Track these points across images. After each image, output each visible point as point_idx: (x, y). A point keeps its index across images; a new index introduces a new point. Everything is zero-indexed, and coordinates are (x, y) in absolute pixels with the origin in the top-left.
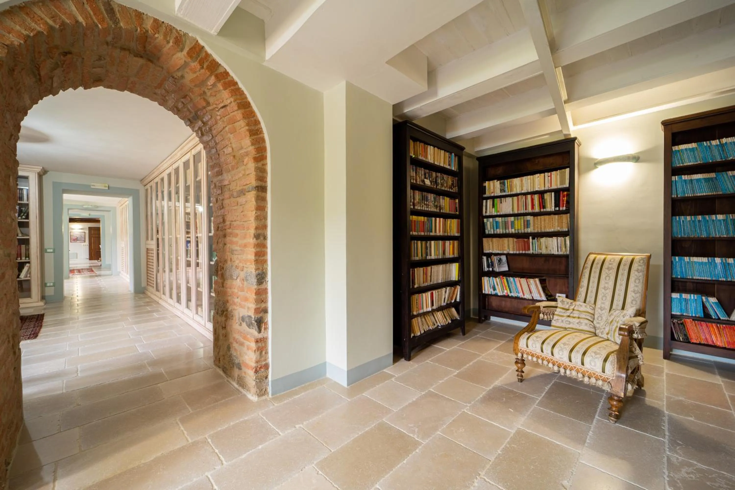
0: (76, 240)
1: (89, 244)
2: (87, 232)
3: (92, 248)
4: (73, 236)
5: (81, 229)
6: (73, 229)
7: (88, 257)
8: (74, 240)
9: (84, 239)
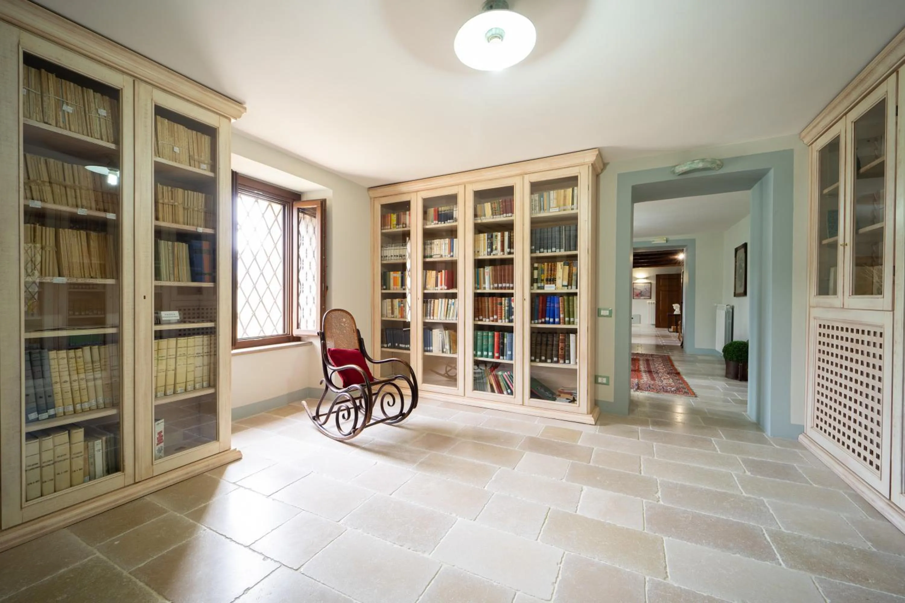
0: (640, 295)
1: (656, 301)
2: (654, 282)
3: (661, 308)
4: (636, 289)
5: (647, 278)
6: (637, 279)
7: (654, 322)
8: (637, 295)
9: (649, 294)
